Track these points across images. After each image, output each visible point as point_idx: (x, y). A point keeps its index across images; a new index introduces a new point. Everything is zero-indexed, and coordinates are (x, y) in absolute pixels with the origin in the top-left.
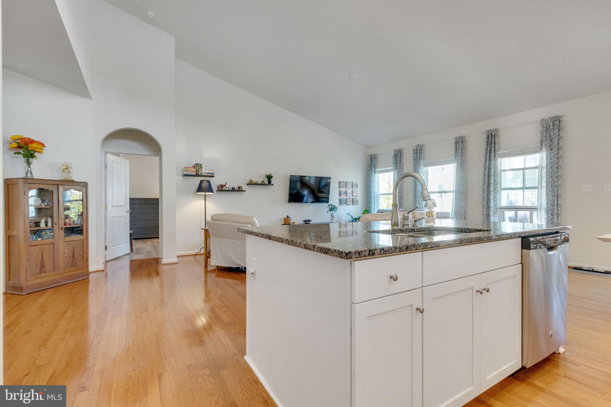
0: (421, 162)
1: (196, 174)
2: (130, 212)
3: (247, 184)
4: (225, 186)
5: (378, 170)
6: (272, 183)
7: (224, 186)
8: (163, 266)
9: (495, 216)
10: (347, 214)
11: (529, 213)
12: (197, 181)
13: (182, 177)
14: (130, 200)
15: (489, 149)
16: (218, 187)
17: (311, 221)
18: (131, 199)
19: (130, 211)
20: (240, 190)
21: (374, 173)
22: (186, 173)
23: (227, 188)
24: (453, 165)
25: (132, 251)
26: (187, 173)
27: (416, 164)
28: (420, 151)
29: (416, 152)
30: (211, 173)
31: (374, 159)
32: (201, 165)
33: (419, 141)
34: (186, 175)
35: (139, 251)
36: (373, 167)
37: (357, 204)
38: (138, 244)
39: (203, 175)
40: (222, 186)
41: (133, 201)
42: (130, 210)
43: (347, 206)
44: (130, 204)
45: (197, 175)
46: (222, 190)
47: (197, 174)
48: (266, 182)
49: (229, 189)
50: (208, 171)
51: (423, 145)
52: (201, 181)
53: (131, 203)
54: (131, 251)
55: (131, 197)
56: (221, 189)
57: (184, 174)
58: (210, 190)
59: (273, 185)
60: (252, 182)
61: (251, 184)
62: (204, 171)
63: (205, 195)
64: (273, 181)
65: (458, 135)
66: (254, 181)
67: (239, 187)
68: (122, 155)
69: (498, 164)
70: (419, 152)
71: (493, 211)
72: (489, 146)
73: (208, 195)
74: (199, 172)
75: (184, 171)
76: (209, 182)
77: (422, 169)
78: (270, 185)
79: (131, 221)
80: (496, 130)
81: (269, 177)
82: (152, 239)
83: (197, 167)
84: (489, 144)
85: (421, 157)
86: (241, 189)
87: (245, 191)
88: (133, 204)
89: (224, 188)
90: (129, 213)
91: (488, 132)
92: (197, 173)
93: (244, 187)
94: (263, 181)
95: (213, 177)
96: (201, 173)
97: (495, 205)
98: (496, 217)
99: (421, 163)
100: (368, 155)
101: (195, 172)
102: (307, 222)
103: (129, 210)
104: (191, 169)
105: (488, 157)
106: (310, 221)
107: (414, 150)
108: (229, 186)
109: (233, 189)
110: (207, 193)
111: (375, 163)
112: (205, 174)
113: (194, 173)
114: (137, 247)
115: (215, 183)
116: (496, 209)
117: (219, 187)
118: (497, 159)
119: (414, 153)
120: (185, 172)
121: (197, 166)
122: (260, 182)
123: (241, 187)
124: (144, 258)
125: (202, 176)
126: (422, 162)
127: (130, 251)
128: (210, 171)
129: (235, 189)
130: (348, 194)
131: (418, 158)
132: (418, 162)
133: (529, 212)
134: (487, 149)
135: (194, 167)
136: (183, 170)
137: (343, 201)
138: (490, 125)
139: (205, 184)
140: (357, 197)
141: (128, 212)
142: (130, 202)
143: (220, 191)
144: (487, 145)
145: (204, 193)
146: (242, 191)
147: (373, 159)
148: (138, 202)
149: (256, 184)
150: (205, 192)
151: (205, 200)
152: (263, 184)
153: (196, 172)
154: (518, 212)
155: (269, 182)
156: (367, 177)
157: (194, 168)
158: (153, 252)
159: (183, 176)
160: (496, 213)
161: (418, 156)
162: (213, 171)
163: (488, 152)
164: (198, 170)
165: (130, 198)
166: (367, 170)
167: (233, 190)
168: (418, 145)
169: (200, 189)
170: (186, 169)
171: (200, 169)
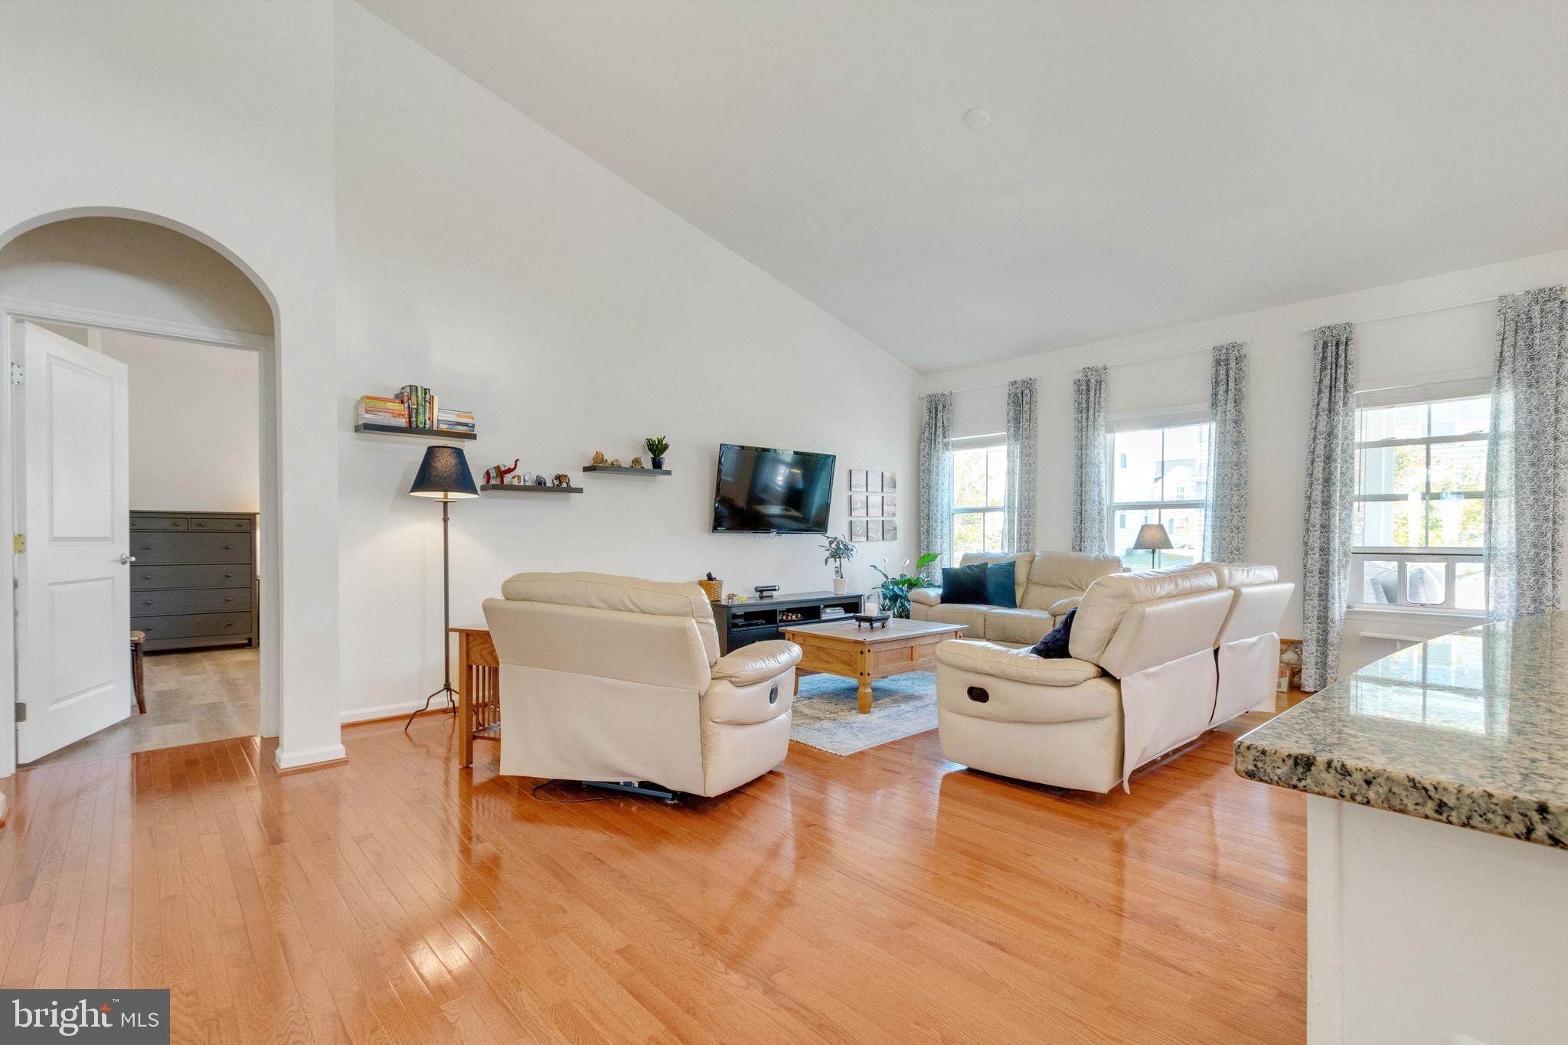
0: (1099, 416)
1: (410, 426)
2: (131, 563)
3: (586, 469)
4: (514, 473)
5: (955, 439)
6: (665, 467)
7: (509, 471)
8: (283, 780)
9: (1341, 576)
10: (873, 568)
11: (1444, 567)
12: (414, 449)
13: (354, 434)
14: (131, 517)
15: (1327, 382)
16: (488, 473)
17: (777, 588)
18: (136, 516)
19: (133, 559)
20: (561, 486)
21: (943, 448)
22: (369, 418)
23: (519, 478)
24: (1205, 427)
25: (142, 710)
26: (376, 417)
27: (1084, 424)
28: (1096, 385)
29: (1084, 387)
30: (466, 425)
31: (944, 407)
32: (426, 391)
33: (1090, 356)
34: (369, 427)
35: (170, 708)
36: (940, 431)
37: (895, 538)
38: (163, 676)
39: (435, 428)
40: (501, 473)
41: (142, 523)
42: (131, 556)
43: (869, 544)
44: (131, 532)
45: (411, 429)
46: (502, 487)
47: (414, 425)
48: (648, 464)
49: (527, 484)
50: (453, 418)
51: (1105, 368)
52: (431, 451)
53: (134, 530)
54: (137, 709)
55: (132, 509)
56: (500, 480)
57: (361, 422)
58: (462, 481)
59: (669, 473)
60: (602, 460)
61: (596, 466)
62: (442, 414)
63: (445, 503)
64: (667, 458)
65: (1224, 340)
66: (608, 458)
67: (558, 477)
68: (98, 332)
69: (1353, 426)
70: (1093, 386)
71: (1339, 560)
72: (1329, 371)
73: (455, 502)
74: (421, 418)
75: (362, 410)
76: (459, 453)
77: (1101, 437)
78: (658, 473)
79: (134, 591)
80: (1348, 326)
81: (657, 449)
82: (218, 654)
83: (414, 398)
84: (1329, 367)
85: (1099, 402)
86: (564, 485)
87: (580, 491)
88: (142, 531)
90: (128, 565)
91: (1324, 332)
92: (413, 419)
93: (577, 479)
94: (636, 461)
95: (473, 437)
96: (428, 422)
97: (1343, 544)
98: (1345, 578)
99: (1101, 421)
100: (922, 396)
101: (406, 416)
102: (765, 594)
103: (128, 555)
104: (389, 404)
105: (1324, 404)
106: (775, 590)
107: (1077, 383)
108: (527, 472)
109: (540, 483)
110: (452, 495)
111: (945, 421)
112: (443, 427)
113: (402, 422)
114: (161, 686)
115: (480, 457)
116: (1346, 555)
117: (493, 474)
118: (1353, 411)
119: (1079, 391)
120: (366, 416)
121: (414, 393)
122: (626, 464)
123: (566, 476)
124: (195, 740)
125: (430, 432)
126: (1102, 418)
127: (133, 707)
128: (459, 416)
129: (545, 484)
130: (873, 507)
131: (1091, 404)
132: (1091, 418)
133: (1446, 564)
134: (1321, 381)
135: (400, 398)
136: (356, 408)
137: (860, 528)
138: (1328, 313)
139: (445, 463)
140: (895, 518)
141: (124, 563)
142: (132, 524)
143: (495, 487)
144: (1323, 369)
145: (440, 495)
146: (570, 490)
147: (940, 407)
148: (165, 524)
149: (615, 468)
150: (446, 491)
151: (446, 520)
152: (636, 467)
153: (410, 417)
154: (1409, 564)
155: (657, 464)
156: (919, 461)
157: (402, 402)
158: (230, 707)
159: (356, 431)
160: (1344, 567)
161: (1092, 399)
162: (472, 418)
163: (1326, 391)
164: (417, 409)
165: (132, 513)
166: (920, 440)
167: (540, 485)
168: (1089, 368)
169: (426, 479)
170: (370, 402)
171: (424, 407)
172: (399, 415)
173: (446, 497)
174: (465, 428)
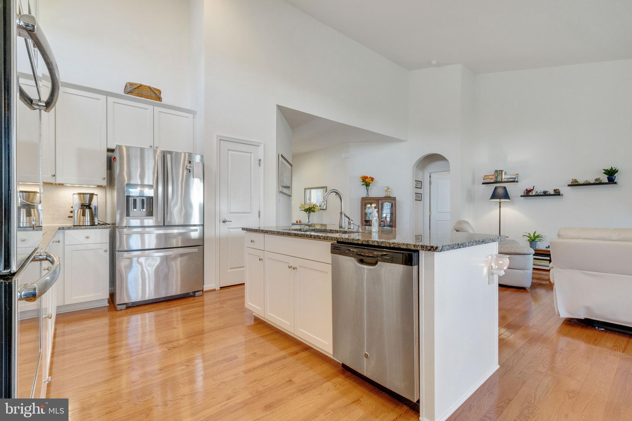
3: (569, 185)
6: (615, 181)
7: (532, 190)
12: (492, 188)
13: (482, 185)
20: (556, 194)
26: (486, 180)
34: (484, 183)
39: (503, 181)
40: (529, 191)
45: (493, 182)
47: (495, 181)
49: (540, 194)
52: (496, 188)
58: (506, 196)
59: (617, 183)
60: (577, 181)
61: (575, 184)
62: (504, 177)
63: (500, 202)
64: (616, 177)
66: (581, 181)
67: (555, 191)
73: (503, 202)
74: (498, 179)
76: (505, 188)
81: (611, 173)
87: (566, 195)
89: (530, 194)
92: (496, 179)
93: (565, 190)
94: (599, 180)
95: (517, 182)
96: (500, 180)
101: (494, 179)
104: (491, 176)
108: (539, 189)
109: (546, 193)
110: (501, 200)
112: (505, 180)
121: (498, 172)
122: (592, 181)
123: (558, 190)
125: (499, 182)
128: (510, 176)
129: (548, 193)
139: (500, 191)
145: (499, 200)
146: (562, 195)
149: (586, 184)
151: (500, 207)
152: (598, 182)
155: (611, 180)
157: (495, 175)
164: (497, 177)
169: (494, 196)
170: (485, 177)
171: (499, 176)
172: (492, 179)
173: (500, 201)
174: (512, 179)
